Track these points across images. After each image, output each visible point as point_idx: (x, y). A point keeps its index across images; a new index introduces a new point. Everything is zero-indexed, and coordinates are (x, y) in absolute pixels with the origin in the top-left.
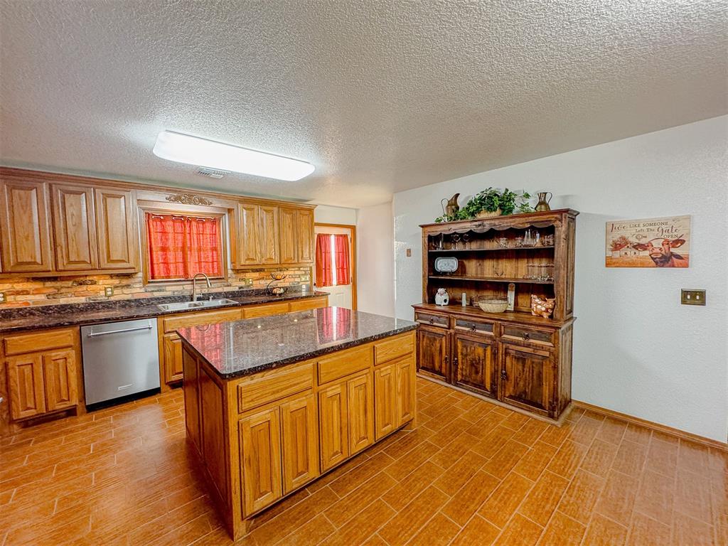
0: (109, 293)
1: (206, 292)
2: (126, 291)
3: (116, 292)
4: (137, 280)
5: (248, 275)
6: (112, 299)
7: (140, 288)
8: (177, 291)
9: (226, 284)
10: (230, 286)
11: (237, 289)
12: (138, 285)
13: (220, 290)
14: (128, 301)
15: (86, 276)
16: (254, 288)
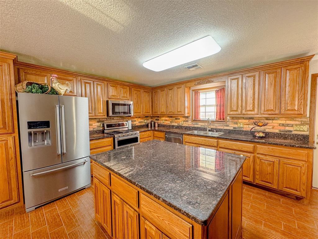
0: (182, 123)
1: (215, 128)
2: (187, 123)
3: (184, 123)
4: (190, 119)
5: (240, 121)
6: (183, 125)
7: (191, 122)
8: (202, 125)
9: (225, 125)
10: (228, 126)
11: (232, 128)
12: (189, 121)
13: (222, 128)
14: (187, 127)
15: (178, 116)
16: (244, 130)
